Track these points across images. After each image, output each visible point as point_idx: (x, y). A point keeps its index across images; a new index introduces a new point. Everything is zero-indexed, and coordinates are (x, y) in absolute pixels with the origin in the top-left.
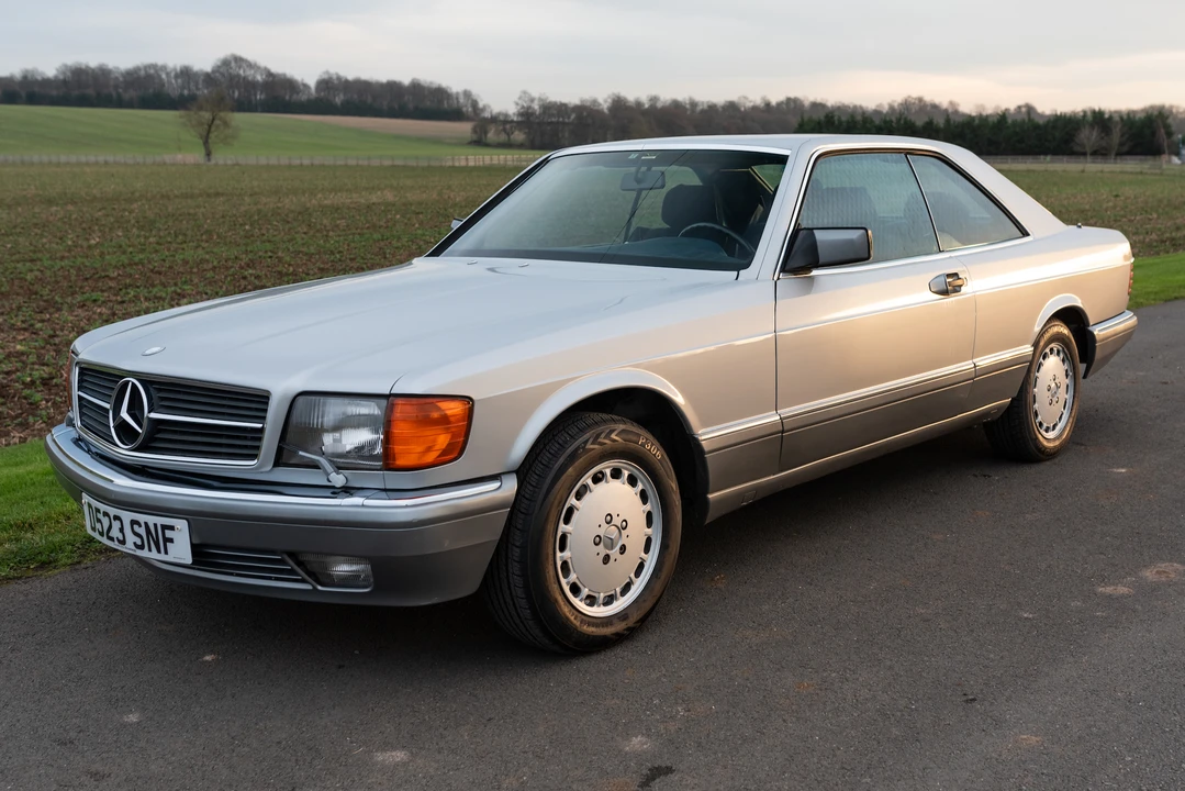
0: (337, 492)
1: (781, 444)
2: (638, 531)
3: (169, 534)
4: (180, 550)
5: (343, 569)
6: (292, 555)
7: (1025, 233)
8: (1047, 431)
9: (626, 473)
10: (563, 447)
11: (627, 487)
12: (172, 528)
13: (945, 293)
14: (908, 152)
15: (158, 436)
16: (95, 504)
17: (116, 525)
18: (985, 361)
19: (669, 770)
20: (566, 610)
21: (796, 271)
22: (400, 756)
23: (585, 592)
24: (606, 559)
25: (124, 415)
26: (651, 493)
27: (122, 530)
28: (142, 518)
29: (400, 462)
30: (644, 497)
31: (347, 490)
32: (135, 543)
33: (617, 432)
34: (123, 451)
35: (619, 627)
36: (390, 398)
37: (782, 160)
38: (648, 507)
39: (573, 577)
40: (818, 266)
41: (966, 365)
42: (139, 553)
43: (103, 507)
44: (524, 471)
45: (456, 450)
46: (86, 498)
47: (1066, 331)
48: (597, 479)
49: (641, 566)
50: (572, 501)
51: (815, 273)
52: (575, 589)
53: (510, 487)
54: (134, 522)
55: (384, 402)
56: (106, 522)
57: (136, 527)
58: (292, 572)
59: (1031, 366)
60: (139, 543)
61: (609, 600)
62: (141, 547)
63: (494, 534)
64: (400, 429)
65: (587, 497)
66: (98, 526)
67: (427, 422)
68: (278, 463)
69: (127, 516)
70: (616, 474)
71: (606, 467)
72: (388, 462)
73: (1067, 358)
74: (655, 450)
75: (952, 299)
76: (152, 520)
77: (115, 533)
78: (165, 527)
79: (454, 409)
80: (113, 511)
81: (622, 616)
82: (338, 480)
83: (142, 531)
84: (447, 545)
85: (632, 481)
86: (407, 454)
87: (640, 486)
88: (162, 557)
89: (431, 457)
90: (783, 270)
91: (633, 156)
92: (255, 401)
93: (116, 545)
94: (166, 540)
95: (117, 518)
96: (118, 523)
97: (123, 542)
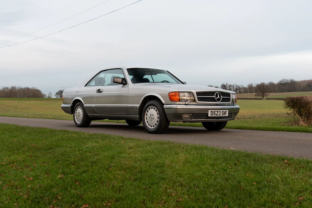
16: (213, 111)
17: (219, 113)
27: (220, 113)
28: (223, 111)
32: (222, 115)
43: (216, 111)
56: (216, 113)
57: (223, 112)
60: (222, 114)
66: (214, 114)
69: (221, 111)
78: (226, 111)
80: (218, 111)
88: (225, 116)
93: (218, 116)
94: (226, 113)
95: (219, 112)
96: (220, 112)
97: (220, 115)
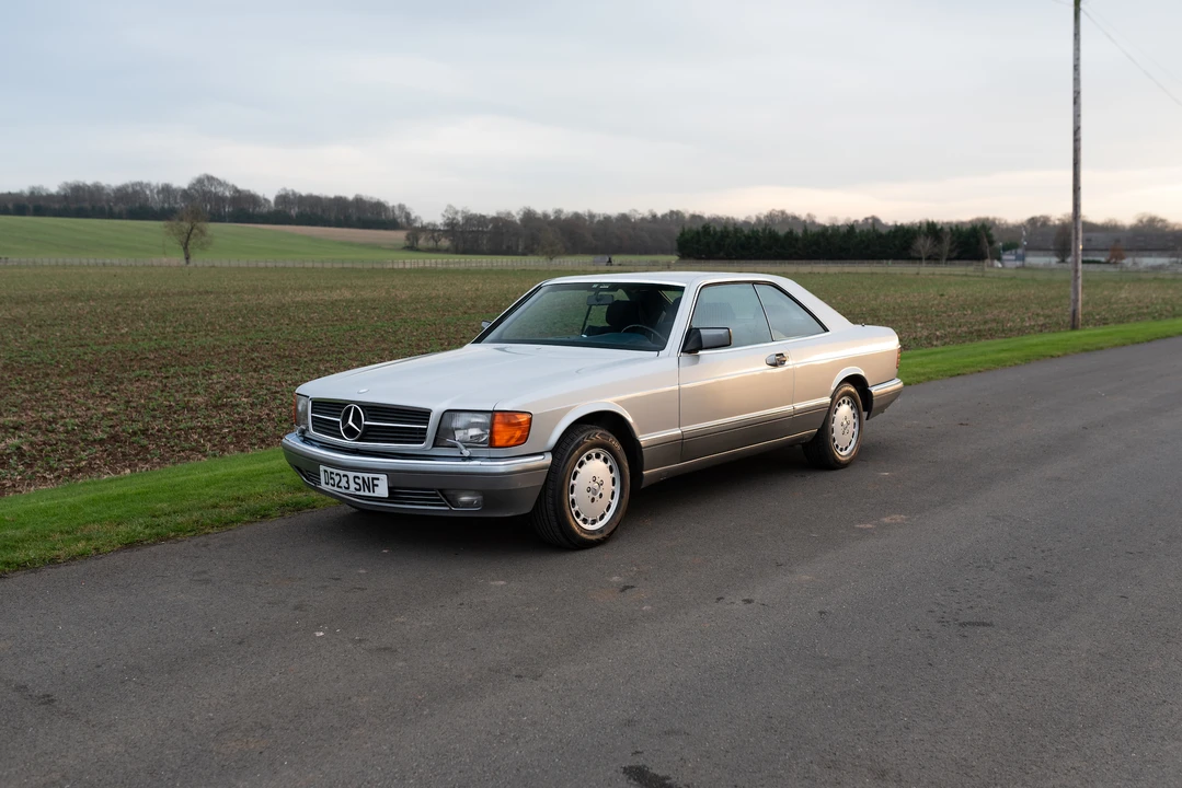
0: (464, 459)
1: (681, 446)
2: (608, 488)
3: (375, 482)
4: (382, 490)
5: (465, 499)
6: (441, 491)
7: (826, 330)
8: (841, 450)
9: (602, 456)
10: (573, 440)
11: (603, 464)
12: (378, 479)
13: (775, 365)
14: (754, 283)
15: (369, 434)
16: (329, 470)
18: (799, 406)
19: (632, 587)
20: (573, 524)
21: (690, 352)
22: (502, 583)
23: (582, 516)
24: (593, 500)
25: (350, 422)
26: (615, 467)
27: (347, 482)
28: (360, 475)
29: (497, 444)
30: (611, 470)
31: (470, 458)
32: (355, 488)
33: (598, 435)
34: (348, 442)
35: (599, 536)
36: (493, 412)
37: (681, 289)
38: (613, 475)
39: (577, 508)
40: (702, 349)
41: (788, 408)
42: (358, 493)
43: (335, 471)
44: (554, 451)
45: (524, 439)
46: (322, 468)
47: (853, 390)
48: (589, 458)
49: (609, 507)
50: (577, 468)
51: (700, 352)
52: (578, 514)
53: (548, 459)
54: (355, 477)
55: (490, 415)
56: (336, 478)
57: (357, 480)
58: (440, 500)
59: (830, 410)
60: (358, 487)
61: (594, 522)
62: (359, 490)
63: (540, 482)
64: (498, 427)
65: (584, 466)
66: (331, 481)
67: (509, 424)
68: (434, 446)
69: (351, 475)
70: (598, 456)
71: (593, 452)
72: (491, 443)
73: (855, 406)
74: (616, 445)
75: (779, 369)
76: (366, 475)
77: (343, 483)
78: (373, 479)
79: (523, 418)
80: (342, 473)
81: (600, 530)
82: (466, 453)
83: (360, 482)
84: (520, 485)
85: (605, 460)
86: (500, 439)
87: (609, 464)
88: (371, 494)
89: (512, 442)
90: (682, 351)
91: (595, 286)
92: (423, 415)
93: (343, 490)
94: (374, 485)
95: (344, 476)
96: (346, 479)
97: (348, 488)
